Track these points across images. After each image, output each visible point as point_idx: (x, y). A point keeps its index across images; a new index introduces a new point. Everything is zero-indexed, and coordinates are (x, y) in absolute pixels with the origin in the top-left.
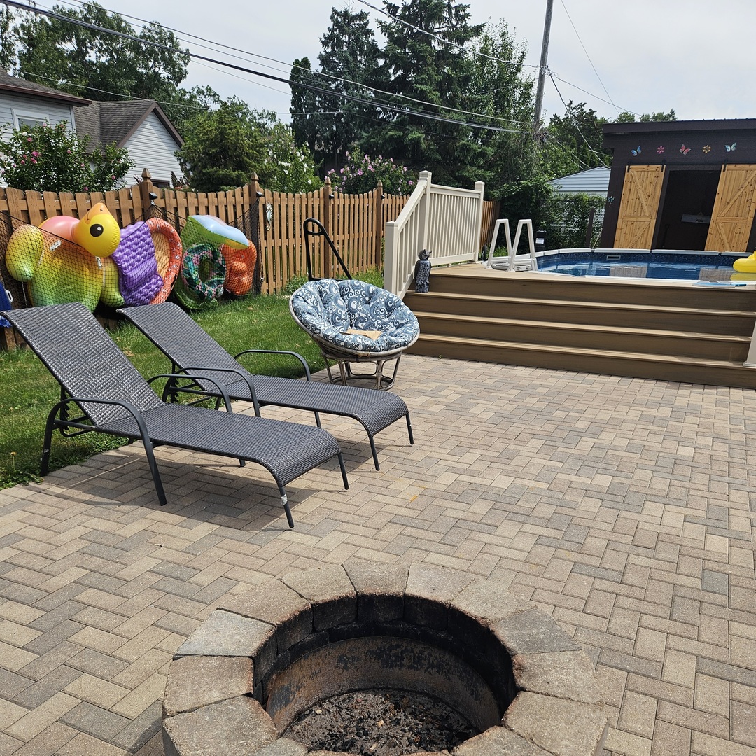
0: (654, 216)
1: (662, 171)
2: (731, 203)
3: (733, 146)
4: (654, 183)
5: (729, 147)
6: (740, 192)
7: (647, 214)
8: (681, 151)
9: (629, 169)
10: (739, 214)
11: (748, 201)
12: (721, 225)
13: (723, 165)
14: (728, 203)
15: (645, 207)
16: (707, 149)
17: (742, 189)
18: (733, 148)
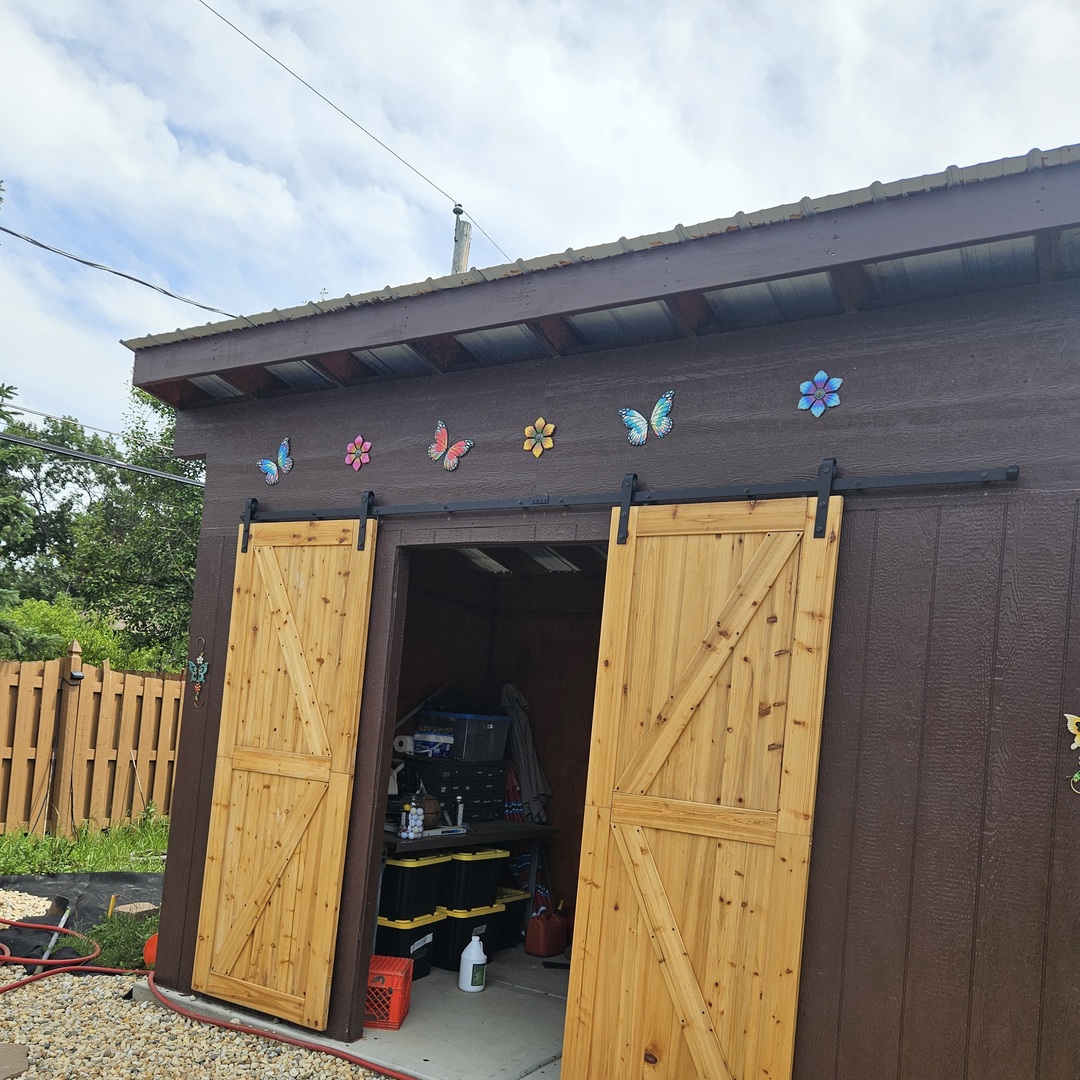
0: (344, 757)
1: (361, 547)
2: (676, 722)
3: (659, 410)
4: (335, 603)
5: (636, 418)
6: (714, 662)
7: (316, 746)
8: (434, 453)
9: (247, 536)
10: (728, 790)
11: (764, 712)
12: (637, 839)
13: (616, 512)
14: (662, 720)
15: (309, 713)
16: (539, 435)
17: (724, 645)
18: (661, 422)
